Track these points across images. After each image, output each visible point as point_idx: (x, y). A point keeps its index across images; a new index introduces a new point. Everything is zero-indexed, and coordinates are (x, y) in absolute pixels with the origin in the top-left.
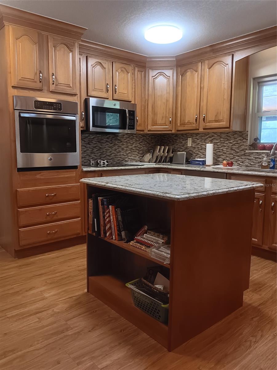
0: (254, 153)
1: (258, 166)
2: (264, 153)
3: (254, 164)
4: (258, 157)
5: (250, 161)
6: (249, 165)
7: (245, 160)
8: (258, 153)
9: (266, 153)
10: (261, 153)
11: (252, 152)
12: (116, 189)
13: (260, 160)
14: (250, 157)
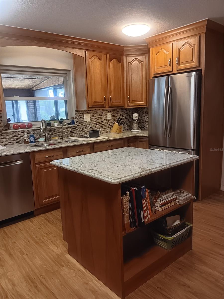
0: (11, 132)
1: (16, 143)
2: (20, 131)
3: (12, 141)
4: (14, 135)
5: (8, 140)
6: (7, 143)
7: (3, 139)
8: (14, 132)
9: (22, 131)
10: (17, 131)
11: (9, 132)
12: (162, 170)
13: (17, 137)
14: (7, 136)
